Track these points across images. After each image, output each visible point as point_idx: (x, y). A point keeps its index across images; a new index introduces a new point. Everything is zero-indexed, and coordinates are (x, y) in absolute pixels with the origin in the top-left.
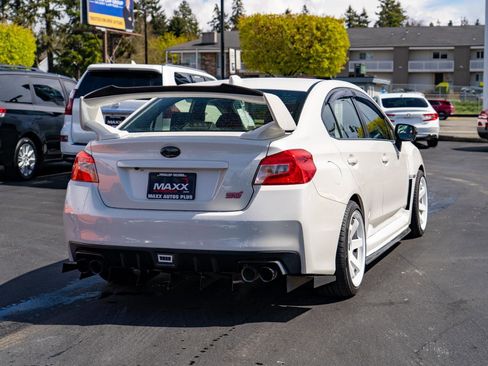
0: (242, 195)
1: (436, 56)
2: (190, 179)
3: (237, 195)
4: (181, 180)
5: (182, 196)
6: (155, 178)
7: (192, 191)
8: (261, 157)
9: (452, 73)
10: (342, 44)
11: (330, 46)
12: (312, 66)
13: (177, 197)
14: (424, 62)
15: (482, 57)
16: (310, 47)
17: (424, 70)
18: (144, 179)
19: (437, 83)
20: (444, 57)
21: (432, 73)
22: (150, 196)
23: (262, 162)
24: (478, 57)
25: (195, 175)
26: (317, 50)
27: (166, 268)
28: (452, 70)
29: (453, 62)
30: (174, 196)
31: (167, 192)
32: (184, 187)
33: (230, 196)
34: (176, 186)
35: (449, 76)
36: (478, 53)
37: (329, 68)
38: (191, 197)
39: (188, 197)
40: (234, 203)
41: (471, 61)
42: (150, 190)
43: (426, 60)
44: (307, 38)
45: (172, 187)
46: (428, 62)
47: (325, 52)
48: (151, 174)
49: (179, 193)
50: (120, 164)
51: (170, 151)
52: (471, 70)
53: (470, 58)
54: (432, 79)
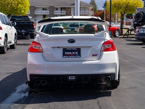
0: (97, 55)
1: (43, 9)
2: (78, 50)
3: (96, 55)
4: (75, 51)
5: (76, 56)
6: (65, 50)
7: (79, 54)
8: (103, 42)
9: (48, 15)
10: (28, 5)
11: (24, 6)
12: (18, 12)
13: (74, 56)
14: (40, 11)
15: (58, 10)
16: (18, 6)
17: (40, 14)
18: (61, 51)
19: (44, 18)
20: (46, 10)
21: (42, 15)
22: (64, 56)
23: (103, 44)
24: (56, 10)
25: (80, 49)
26: (20, 7)
27: (72, 81)
28: (49, 14)
29: (49, 11)
30: (73, 56)
31: (70, 55)
32: (76, 53)
33: (93, 55)
34: (73, 53)
35: (48, 16)
36: (56, 9)
37: (24, 13)
38: (79, 56)
39: (78, 56)
40: (95, 58)
41: (54, 11)
42: (64, 55)
43: (40, 10)
44: (17, 3)
45: (72, 53)
46: (41, 11)
47: (23, 7)
48: (63, 49)
49: (75, 55)
50: (52, 46)
51: (72, 41)
52: (55, 14)
53: (54, 10)
54: (42, 17)
